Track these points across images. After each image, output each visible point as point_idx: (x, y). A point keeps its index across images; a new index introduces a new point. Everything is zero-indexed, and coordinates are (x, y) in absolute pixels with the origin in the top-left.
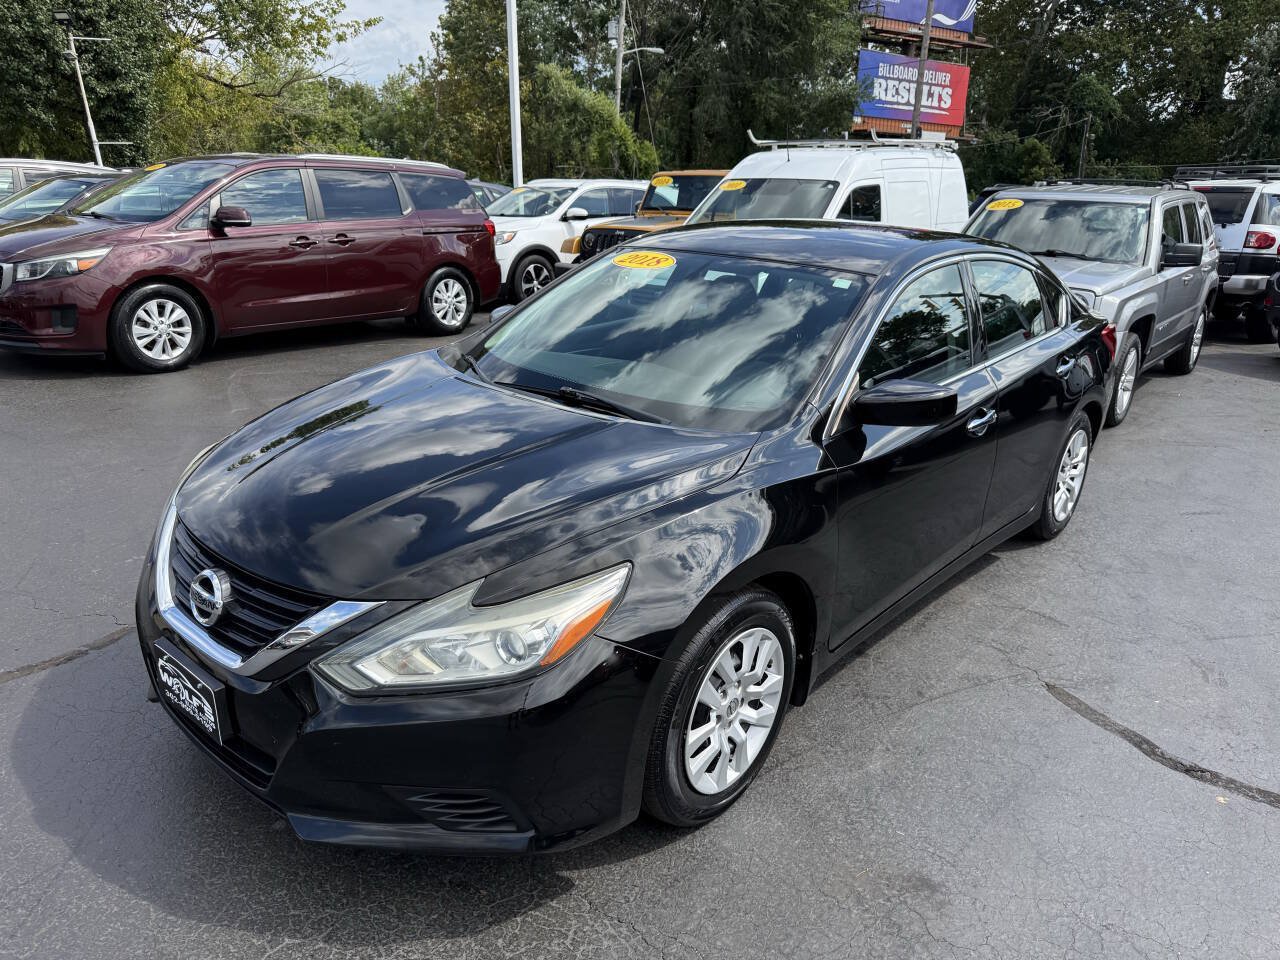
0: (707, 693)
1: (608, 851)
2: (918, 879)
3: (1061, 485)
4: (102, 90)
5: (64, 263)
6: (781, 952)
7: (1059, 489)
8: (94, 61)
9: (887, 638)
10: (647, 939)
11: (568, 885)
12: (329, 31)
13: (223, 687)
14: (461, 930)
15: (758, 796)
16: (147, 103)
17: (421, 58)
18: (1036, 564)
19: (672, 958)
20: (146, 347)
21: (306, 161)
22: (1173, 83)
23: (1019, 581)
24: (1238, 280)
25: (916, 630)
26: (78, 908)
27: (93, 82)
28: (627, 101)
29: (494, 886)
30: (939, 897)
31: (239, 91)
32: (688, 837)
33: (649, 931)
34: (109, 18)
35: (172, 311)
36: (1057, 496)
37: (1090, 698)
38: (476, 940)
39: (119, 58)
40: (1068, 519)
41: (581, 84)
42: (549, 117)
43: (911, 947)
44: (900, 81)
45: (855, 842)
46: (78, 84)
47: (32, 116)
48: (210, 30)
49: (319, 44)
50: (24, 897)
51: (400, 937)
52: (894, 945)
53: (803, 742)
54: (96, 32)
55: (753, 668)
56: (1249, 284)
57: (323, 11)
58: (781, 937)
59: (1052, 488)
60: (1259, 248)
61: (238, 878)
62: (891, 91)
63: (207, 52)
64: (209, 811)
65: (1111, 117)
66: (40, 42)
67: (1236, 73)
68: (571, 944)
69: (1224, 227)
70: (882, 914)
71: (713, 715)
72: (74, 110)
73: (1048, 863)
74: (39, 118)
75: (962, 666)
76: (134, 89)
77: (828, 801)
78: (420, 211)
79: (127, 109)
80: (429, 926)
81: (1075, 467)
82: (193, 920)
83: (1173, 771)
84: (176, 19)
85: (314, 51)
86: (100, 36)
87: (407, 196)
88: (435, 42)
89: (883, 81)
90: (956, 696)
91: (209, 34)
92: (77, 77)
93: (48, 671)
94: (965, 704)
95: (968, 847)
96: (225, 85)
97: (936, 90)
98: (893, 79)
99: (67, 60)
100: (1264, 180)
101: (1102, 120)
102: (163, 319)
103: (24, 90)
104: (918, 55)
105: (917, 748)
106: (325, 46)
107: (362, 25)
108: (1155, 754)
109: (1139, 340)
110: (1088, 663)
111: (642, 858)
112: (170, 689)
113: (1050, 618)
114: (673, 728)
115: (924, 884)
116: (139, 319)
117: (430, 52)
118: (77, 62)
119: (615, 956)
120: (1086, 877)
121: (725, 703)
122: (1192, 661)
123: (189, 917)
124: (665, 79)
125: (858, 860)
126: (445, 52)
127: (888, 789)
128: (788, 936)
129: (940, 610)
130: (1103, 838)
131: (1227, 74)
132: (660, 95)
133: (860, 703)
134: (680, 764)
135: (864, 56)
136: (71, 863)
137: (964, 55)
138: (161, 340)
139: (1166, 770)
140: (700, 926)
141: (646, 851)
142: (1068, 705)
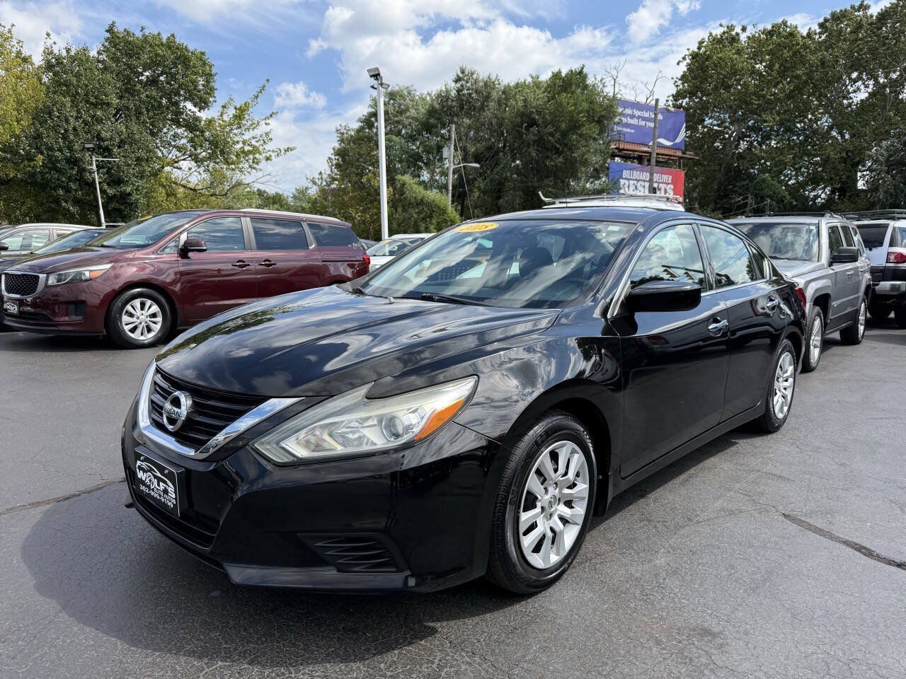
0: (533, 483)
1: (462, 611)
2: (701, 630)
3: (777, 391)
4: (110, 192)
5: (80, 273)
6: (599, 673)
7: (776, 394)
8: (107, 173)
9: (662, 488)
10: (496, 665)
11: (433, 631)
12: (260, 154)
13: (184, 470)
14: (353, 658)
15: (574, 579)
16: (139, 199)
17: (321, 173)
18: (765, 446)
19: (515, 677)
20: (130, 331)
21: (245, 212)
22: (822, 179)
23: (754, 455)
24: (885, 285)
25: (683, 484)
26: (64, 642)
27: (106, 187)
28: (456, 198)
29: (376, 631)
30: (719, 641)
31: (200, 193)
32: (523, 603)
33: (496, 660)
34: (119, 147)
35: (150, 307)
36: (776, 399)
37: (819, 523)
38: (364, 665)
39: (123, 172)
40: (785, 418)
41: (426, 188)
42: (404, 210)
43: (702, 672)
44: (638, 181)
45: (650, 607)
46: (96, 189)
47: (64, 208)
48: (184, 155)
49: (253, 162)
50: (24, 634)
51: (306, 662)
52: (687, 670)
53: (605, 547)
54: (110, 155)
55: (566, 474)
56: (893, 287)
57: (257, 142)
58: (600, 664)
59: (771, 392)
60: (897, 263)
61: (184, 625)
62: (632, 188)
63: (180, 169)
64: (163, 585)
65: (782, 201)
66: (73, 162)
67: (865, 173)
68: (438, 667)
69: (870, 250)
70: (676, 651)
71: (539, 504)
72: (91, 205)
73: (801, 621)
74: (68, 210)
75: (718, 504)
76: (131, 190)
77: (627, 582)
78: (319, 247)
79: (126, 203)
80: (328, 655)
81: (786, 381)
82: (149, 650)
83: (888, 566)
84: (162, 149)
85: (250, 167)
86: (113, 158)
87: (312, 238)
88: (330, 164)
89: (626, 182)
90: (716, 521)
91: (182, 158)
92: (95, 184)
93: (50, 505)
94: (723, 526)
95: (738, 610)
96: (191, 189)
97: (662, 186)
98: (633, 180)
99: (90, 173)
100: (893, 219)
101: (777, 203)
102: (143, 312)
103: (61, 192)
104: (649, 164)
105: (691, 551)
106: (257, 163)
107: (283, 151)
108: (872, 555)
109: (821, 311)
110: (813, 502)
111: (488, 615)
112: (143, 483)
113: (780, 476)
114: (510, 504)
115: (706, 633)
116: (127, 312)
117: (326, 169)
118: (96, 173)
119: (471, 675)
120: (832, 629)
121: (547, 497)
122: (891, 500)
123: (146, 648)
124: (481, 183)
125: (653, 618)
126: (336, 170)
127: (672, 575)
128: (605, 664)
129: (698, 473)
130: (841, 605)
131: (859, 174)
132: (477, 194)
133: (646, 525)
134: (515, 535)
135: (613, 167)
136: (60, 615)
137: (680, 163)
138: (141, 326)
139: (883, 565)
140: (535, 658)
141: (491, 611)
142: (802, 526)
